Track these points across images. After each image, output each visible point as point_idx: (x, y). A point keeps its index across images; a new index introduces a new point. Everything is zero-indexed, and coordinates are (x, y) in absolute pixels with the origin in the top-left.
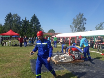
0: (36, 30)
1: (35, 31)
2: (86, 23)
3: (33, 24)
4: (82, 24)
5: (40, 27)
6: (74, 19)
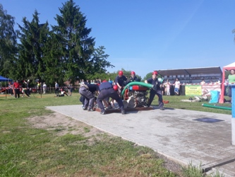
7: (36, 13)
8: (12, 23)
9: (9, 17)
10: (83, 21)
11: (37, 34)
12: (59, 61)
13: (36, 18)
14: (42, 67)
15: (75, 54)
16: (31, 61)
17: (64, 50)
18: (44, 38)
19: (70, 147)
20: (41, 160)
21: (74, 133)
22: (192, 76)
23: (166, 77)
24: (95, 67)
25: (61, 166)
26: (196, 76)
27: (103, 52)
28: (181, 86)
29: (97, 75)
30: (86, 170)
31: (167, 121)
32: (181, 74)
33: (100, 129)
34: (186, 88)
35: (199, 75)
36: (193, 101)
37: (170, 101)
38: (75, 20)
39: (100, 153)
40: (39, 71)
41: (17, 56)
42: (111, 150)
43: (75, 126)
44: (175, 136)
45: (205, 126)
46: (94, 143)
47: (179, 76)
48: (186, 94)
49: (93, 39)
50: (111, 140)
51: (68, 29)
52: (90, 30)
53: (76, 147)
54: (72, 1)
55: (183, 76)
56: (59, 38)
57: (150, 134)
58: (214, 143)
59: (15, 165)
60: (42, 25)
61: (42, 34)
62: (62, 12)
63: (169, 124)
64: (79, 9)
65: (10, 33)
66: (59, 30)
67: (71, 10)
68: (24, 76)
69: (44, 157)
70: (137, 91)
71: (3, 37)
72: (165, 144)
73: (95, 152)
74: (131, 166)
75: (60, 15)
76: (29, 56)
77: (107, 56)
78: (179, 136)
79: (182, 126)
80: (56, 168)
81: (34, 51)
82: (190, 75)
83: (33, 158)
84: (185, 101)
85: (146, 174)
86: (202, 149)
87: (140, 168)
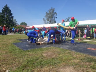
0: (8, 21)
1: (7, 23)
2: (56, 17)
3: (5, 15)
4: (53, 18)
5: (13, 18)
6: (46, 13)
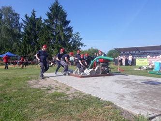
7: (34, 11)
8: (18, 18)
9: (16, 14)
10: (65, 16)
11: (34, 25)
12: (49, 43)
13: (33, 14)
14: (38, 47)
15: (60, 38)
16: (31, 43)
17: (52, 35)
18: (39, 28)
19: (57, 100)
20: (37, 109)
21: (59, 91)
22: (141, 52)
23: (122, 53)
24: (73, 46)
25: (51, 114)
26: (143, 52)
27: (79, 37)
28: (133, 59)
29: (74, 52)
30: (67, 116)
31: (123, 84)
32: (133, 51)
33: (76, 89)
34: (137, 60)
35: (146, 51)
36: (142, 69)
37: (125, 69)
38: (59, 15)
39: (77, 105)
40: (35, 50)
41: (21, 40)
42: (84, 103)
43: (60, 86)
44: (129, 94)
45: (150, 87)
46: (73, 98)
47: (131, 52)
48: (137, 64)
49: (72, 28)
50: (84, 96)
51: (55, 21)
52: (69, 21)
53: (60, 101)
54: (57, 2)
55: (134, 52)
56: (49, 27)
57: (111, 93)
58: (157, 99)
59: (20, 112)
60: (38, 19)
61: (38, 25)
62: (50, 10)
63: (125, 86)
64: (62, 7)
65: (17, 25)
66: (48, 22)
67: (56, 8)
68: (26, 53)
69: (39, 108)
70: (102, 63)
71: (12, 27)
72: (122, 100)
73: (73, 105)
74: (98, 114)
75: (50, 12)
76: (29, 40)
77: (81, 39)
78: (132, 94)
79: (134, 87)
80: (47, 115)
81: (32, 37)
82: (139, 52)
83: (32, 108)
84: (136, 69)
85: (109, 120)
86: (148, 103)
87: (104, 116)
